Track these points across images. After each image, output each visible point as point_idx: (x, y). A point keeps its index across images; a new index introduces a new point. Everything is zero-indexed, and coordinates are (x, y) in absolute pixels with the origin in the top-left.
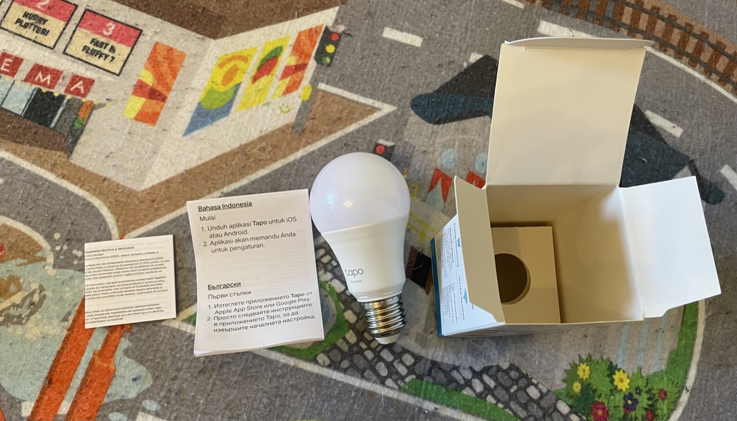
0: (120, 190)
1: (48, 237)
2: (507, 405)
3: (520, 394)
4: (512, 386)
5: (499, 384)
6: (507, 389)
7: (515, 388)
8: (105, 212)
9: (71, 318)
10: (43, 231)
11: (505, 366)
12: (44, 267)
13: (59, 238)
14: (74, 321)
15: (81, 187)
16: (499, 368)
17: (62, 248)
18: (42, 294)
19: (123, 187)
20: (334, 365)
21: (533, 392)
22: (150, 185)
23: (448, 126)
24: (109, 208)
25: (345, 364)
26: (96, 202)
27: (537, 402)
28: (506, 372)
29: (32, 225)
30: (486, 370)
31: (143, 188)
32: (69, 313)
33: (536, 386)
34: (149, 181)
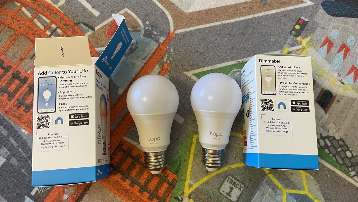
0: (178, 10)
1: (144, 22)
2: (334, 156)
3: (342, 153)
4: (338, 148)
5: (332, 145)
6: (336, 149)
7: (340, 149)
8: (170, 18)
9: (146, 59)
10: (142, 19)
11: (338, 138)
12: (140, 34)
13: (148, 24)
14: (148, 61)
15: (162, 4)
16: (334, 138)
17: (148, 29)
18: (137, 46)
19: (179, 9)
21: (348, 154)
22: (191, 11)
23: (338, 18)
24: (172, 16)
26: (167, 13)
27: (350, 159)
28: (338, 141)
29: (138, 15)
30: (328, 137)
31: (188, 12)
32: (146, 57)
33: (351, 152)
34: (191, 9)
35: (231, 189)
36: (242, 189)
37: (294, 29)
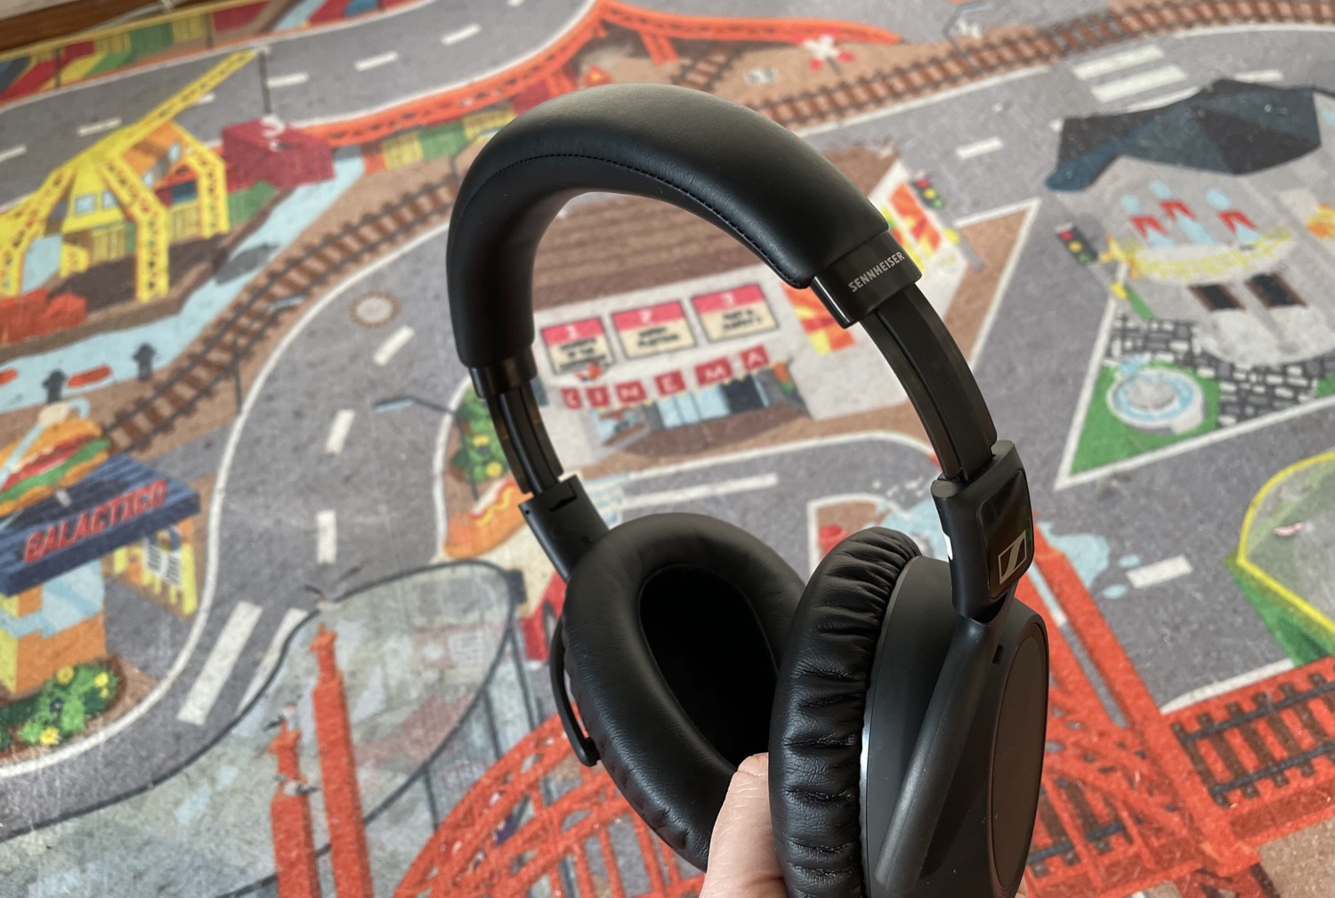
1: (871, 491)
10: (860, 489)
13: (881, 485)
17: (893, 491)
19: (887, 407)
20: (1242, 418)
25: (1250, 410)
26: (878, 435)
29: (844, 491)
37: (1076, 255)
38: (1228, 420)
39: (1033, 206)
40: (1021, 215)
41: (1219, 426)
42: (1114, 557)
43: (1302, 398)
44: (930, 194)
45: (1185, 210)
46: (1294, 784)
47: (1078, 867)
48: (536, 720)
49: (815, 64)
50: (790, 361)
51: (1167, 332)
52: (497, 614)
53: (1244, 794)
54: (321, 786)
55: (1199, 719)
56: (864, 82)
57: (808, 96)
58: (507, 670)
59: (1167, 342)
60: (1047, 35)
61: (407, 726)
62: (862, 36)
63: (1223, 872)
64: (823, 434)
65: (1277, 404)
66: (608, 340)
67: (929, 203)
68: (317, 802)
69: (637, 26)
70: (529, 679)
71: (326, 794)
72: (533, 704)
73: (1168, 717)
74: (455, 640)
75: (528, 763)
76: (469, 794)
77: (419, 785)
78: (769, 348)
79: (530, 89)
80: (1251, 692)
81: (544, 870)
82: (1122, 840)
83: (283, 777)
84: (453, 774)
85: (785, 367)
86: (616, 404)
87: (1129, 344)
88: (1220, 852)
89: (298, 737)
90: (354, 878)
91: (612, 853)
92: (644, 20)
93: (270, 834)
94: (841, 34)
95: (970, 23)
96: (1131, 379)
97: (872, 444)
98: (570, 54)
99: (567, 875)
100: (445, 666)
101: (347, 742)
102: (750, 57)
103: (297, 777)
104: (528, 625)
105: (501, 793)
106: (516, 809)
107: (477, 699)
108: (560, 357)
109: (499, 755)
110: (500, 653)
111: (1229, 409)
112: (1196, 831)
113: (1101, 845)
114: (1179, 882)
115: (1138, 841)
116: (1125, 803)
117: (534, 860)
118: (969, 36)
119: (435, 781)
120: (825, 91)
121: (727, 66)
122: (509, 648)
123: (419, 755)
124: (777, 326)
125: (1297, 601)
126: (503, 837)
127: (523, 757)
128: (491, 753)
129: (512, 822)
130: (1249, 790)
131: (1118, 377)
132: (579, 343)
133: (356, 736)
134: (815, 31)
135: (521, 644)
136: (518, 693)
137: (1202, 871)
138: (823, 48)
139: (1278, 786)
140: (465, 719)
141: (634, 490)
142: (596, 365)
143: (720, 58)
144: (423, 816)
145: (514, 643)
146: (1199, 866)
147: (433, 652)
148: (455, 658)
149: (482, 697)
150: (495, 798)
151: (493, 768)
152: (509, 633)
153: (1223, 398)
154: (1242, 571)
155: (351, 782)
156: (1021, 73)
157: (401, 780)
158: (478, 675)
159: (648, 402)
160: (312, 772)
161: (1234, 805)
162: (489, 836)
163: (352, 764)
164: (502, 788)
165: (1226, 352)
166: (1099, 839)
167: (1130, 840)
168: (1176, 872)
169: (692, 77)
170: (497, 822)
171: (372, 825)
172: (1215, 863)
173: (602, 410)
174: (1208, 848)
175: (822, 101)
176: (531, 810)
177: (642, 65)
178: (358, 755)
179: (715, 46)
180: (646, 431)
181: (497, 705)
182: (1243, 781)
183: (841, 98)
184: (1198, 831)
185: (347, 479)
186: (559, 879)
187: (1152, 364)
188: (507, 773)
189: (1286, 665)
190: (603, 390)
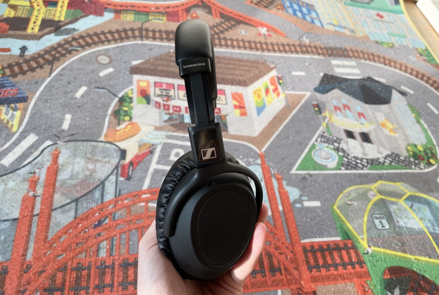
2: (399, 164)
5: (392, 159)
7: (397, 159)
8: (250, 145)
11: (390, 153)
13: (242, 158)
15: (238, 140)
17: (245, 161)
19: (251, 137)
20: (347, 169)
22: (258, 134)
25: (349, 168)
26: (246, 143)
27: (405, 160)
28: (392, 155)
33: (401, 156)
35: (381, 222)
36: (385, 217)
37: (316, 111)
38: (343, 168)
39: (308, 94)
40: (304, 95)
41: (340, 169)
42: (301, 196)
43: (364, 168)
44: (281, 81)
45: (349, 109)
46: (331, 272)
47: (265, 278)
48: (117, 195)
49: (260, 34)
50: (227, 115)
51: (334, 140)
52: (115, 161)
53: (317, 270)
54: (42, 196)
55: (310, 246)
56: (272, 44)
57: (255, 43)
58: (113, 178)
59: (333, 142)
60: (327, 49)
61: (75, 185)
62: (275, 31)
63: (305, 290)
64: (230, 139)
65: (357, 168)
66: (175, 91)
67: (280, 84)
68: (39, 200)
69: (211, 5)
70: (119, 182)
71: (42, 199)
72: (118, 190)
73: (302, 243)
74: (99, 165)
75: (111, 207)
76: (89, 211)
77: (74, 204)
78: (222, 109)
79: (173, 12)
80: (327, 243)
81: (106, 239)
82: (279, 274)
83: (29, 190)
84: (86, 204)
85: (225, 116)
86: (171, 111)
87: (323, 140)
88: (306, 285)
89: (39, 179)
90: (44, 226)
91: (129, 239)
92: (214, 4)
93: (20, 205)
94: (269, 28)
95: (307, 38)
96: (320, 149)
97: (243, 145)
98: (189, 6)
99: (113, 242)
100: (94, 171)
101: (54, 185)
102: (242, 26)
103: (34, 191)
104: (123, 167)
105: (99, 213)
106: (102, 220)
107: (100, 184)
108: (158, 92)
109: (102, 202)
110: (112, 173)
111: (344, 165)
112: (300, 276)
113: (273, 274)
114: (292, 290)
115: (284, 275)
116: (283, 264)
117: (104, 236)
118: (305, 42)
119: (79, 204)
120: (260, 43)
121: (234, 26)
122: (115, 172)
123: (76, 195)
124: (226, 104)
125: (347, 222)
126: (96, 226)
127: (110, 205)
128: (100, 201)
129: (100, 223)
130: (319, 270)
131: (317, 148)
132: (165, 90)
133: (58, 184)
134: (262, 25)
135: (120, 172)
136: (114, 185)
137: (299, 289)
138: (263, 31)
139: (327, 271)
140: (95, 189)
141: (169, 137)
142: (169, 98)
143: (233, 23)
144: (72, 213)
145: (117, 171)
146: (299, 287)
147: (91, 166)
148: (97, 170)
149: (102, 184)
150: (97, 214)
151: (99, 205)
152: (117, 167)
153: (343, 162)
154: (334, 210)
155: (52, 197)
156: (316, 57)
157: (68, 201)
158: (103, 177)
159: (181, 113)
160: (40, 191)
161: (313, 273)
162: (92, 225)
163: (54, 192)
164: (100, 212)
165: (348, 150)
166: (273, 272)
167: (282, 274)
168: (292, 287)
169: (223, 25)
170: (95, 221)
171: (54, 212)
172: (303, 287)
173: (166, 111)
174: (302, 282)
175: (259, 45)
176: (107, 221)
177: (209, 17)
178: (56, 190)
179: (232, 19)
180: (178, 122)
181: (106, 187)
182: (317, 267)
183: (264, 46)
184: (301, 277)
185: (79, 107)
186: (110, 243)
187: (327, 147)
188: (103, 208)
189: (338, 239)
190: (169, 106)
